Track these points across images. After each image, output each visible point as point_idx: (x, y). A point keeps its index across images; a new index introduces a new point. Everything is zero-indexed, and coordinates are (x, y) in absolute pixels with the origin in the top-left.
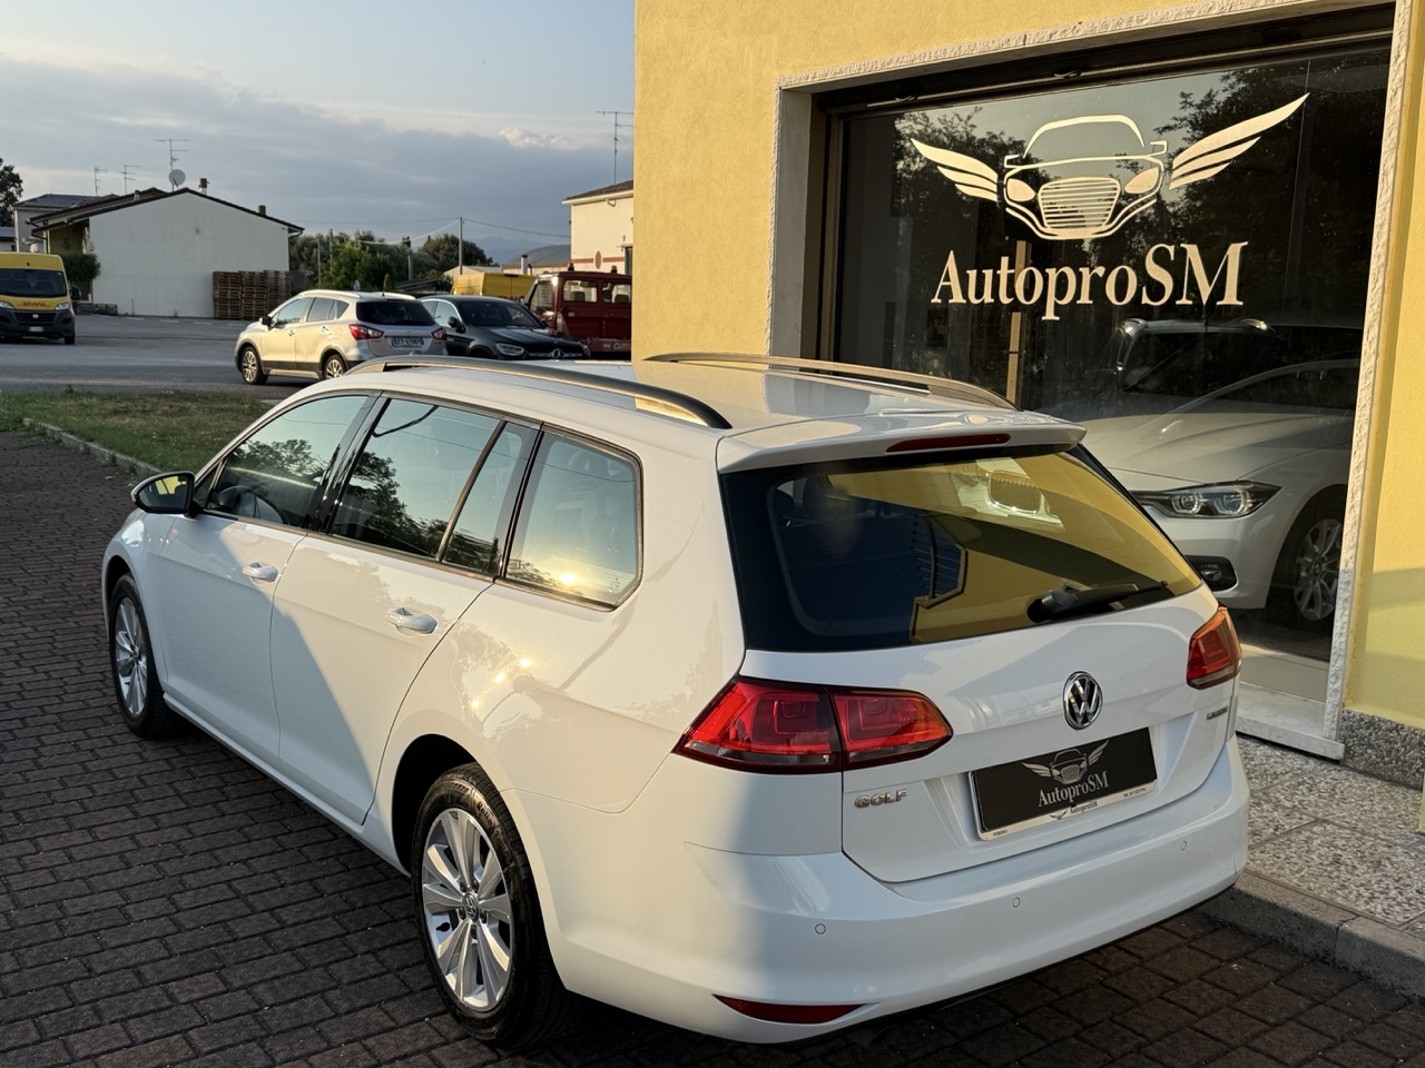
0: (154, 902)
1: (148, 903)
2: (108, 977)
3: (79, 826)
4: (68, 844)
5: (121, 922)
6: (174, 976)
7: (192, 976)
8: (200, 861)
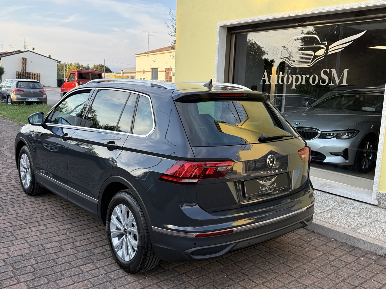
0: (69, 245)
1: (67, 245)
2: (62, 265)
3: (41, 224)
4: (40, 229)
5: (62, 250)
6: (81, 265)
7: (85, 264)
8: (78, 233)
